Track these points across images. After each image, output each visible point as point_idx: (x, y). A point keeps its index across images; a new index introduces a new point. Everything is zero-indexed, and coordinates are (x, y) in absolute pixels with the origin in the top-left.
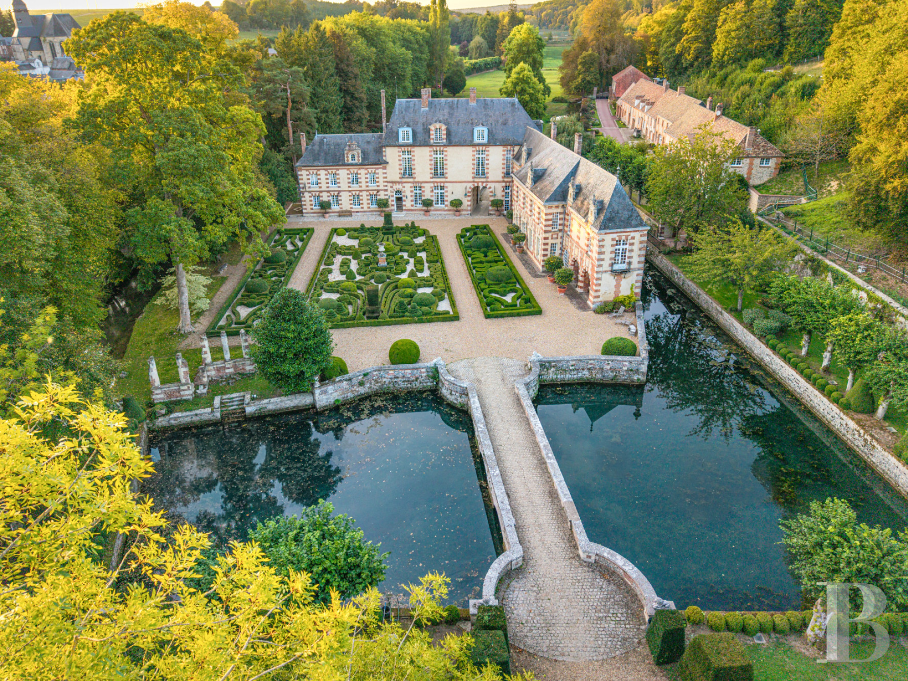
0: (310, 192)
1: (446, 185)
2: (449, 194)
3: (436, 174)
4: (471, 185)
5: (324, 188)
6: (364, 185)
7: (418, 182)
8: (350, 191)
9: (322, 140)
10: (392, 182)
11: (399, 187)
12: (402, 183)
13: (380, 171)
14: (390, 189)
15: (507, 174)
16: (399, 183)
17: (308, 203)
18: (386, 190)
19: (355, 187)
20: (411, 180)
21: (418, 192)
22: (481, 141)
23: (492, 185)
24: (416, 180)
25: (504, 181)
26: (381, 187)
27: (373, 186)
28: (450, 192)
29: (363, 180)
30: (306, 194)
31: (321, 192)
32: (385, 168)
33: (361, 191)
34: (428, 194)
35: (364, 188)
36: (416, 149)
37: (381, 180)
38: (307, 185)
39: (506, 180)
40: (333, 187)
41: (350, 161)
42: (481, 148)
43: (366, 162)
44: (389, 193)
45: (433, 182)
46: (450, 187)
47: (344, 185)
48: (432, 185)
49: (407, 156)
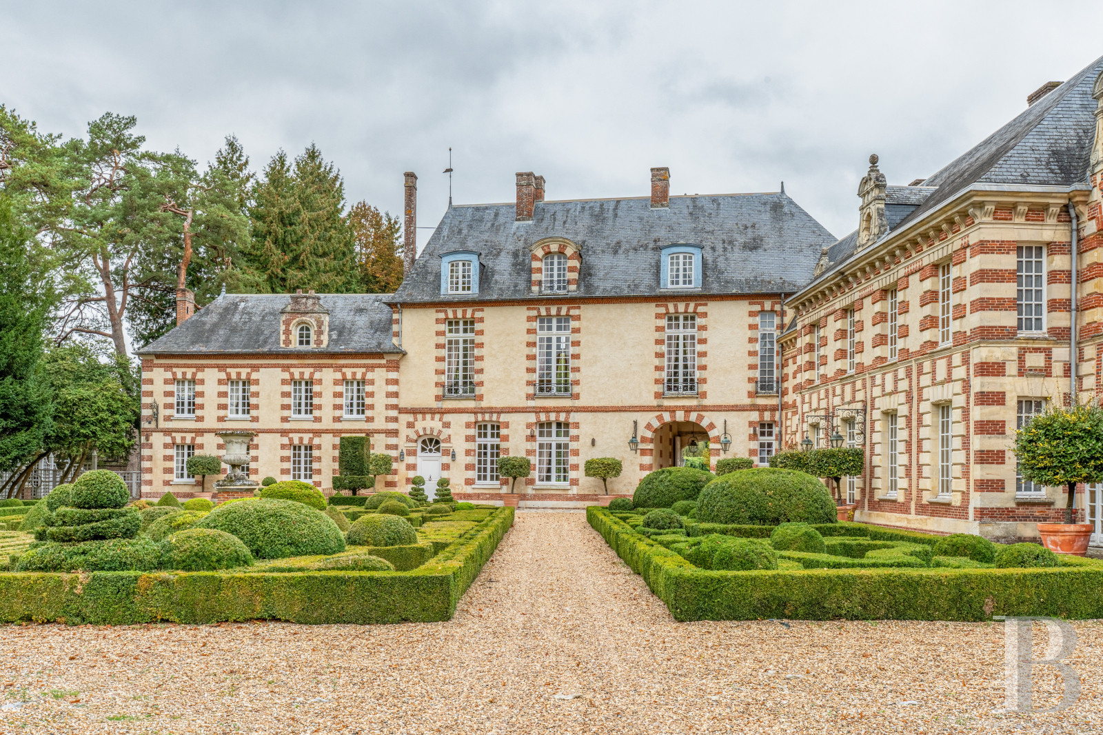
0: (167, 432)
1: (574, 418)
2: (582, 445)
3: (543, 387)
4: (651, 418)
5: (210, 422)
6: (327, 414)
7: (491, 411)
8: (284, 432)
9: (236, 305)
10: (414, 411)
11: (431, 424)
12: (443, 412)
13: (379, 376)
14: (404, 432)
15: (764, 386)
16: (433, 412)
17: (159, 465)
18: (395, 433)
19: (303, 421)
20: (471, 404)
21: (489, 441)
22: (681, 287)
23: (717, 418)
24: (484, 404)
25: (753, 408)
26: (379, 424)
27: (353, 423)
28: (585, 441)
29: (326, 400)
30: (158, 439)
31: (200, 432)
32: (395, 367)
33: (317, 433)
34: (517, 444)
35: (327, 423)
36: (488, 313)
37: (379, 401)
38: (163, 412)
39: (760, 401)
40: (238, 421)
41: (295, 346)
42: (681, 307)
43: (342, 348)
44: (401, 441)
45: (537, 411)
46: (586, 426)
47: (269, 413)
48: (532, 418)
49: (461, 336)
